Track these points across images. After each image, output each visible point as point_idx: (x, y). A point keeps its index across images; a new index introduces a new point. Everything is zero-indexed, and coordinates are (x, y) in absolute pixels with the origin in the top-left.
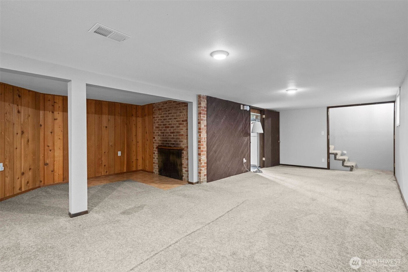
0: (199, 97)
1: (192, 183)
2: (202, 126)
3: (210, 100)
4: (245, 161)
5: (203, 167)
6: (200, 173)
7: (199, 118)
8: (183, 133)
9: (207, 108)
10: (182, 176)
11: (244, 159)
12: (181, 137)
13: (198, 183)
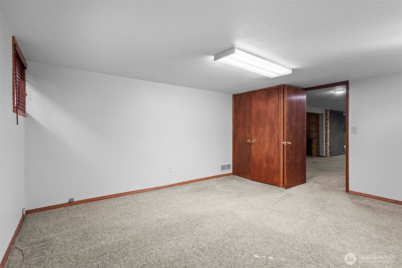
0: (327, 110)
1: (323, 157)
2: (328, 126)
3: (331, 112)
4: (345, 147)
5: (328, 148)
6: (327, 151)
7: (326, 122)
8: (312, 130)
9: (330, 116)
10: (312, 153)
11: (345, 146)
12: (311, 132)
13: (325, 157)
